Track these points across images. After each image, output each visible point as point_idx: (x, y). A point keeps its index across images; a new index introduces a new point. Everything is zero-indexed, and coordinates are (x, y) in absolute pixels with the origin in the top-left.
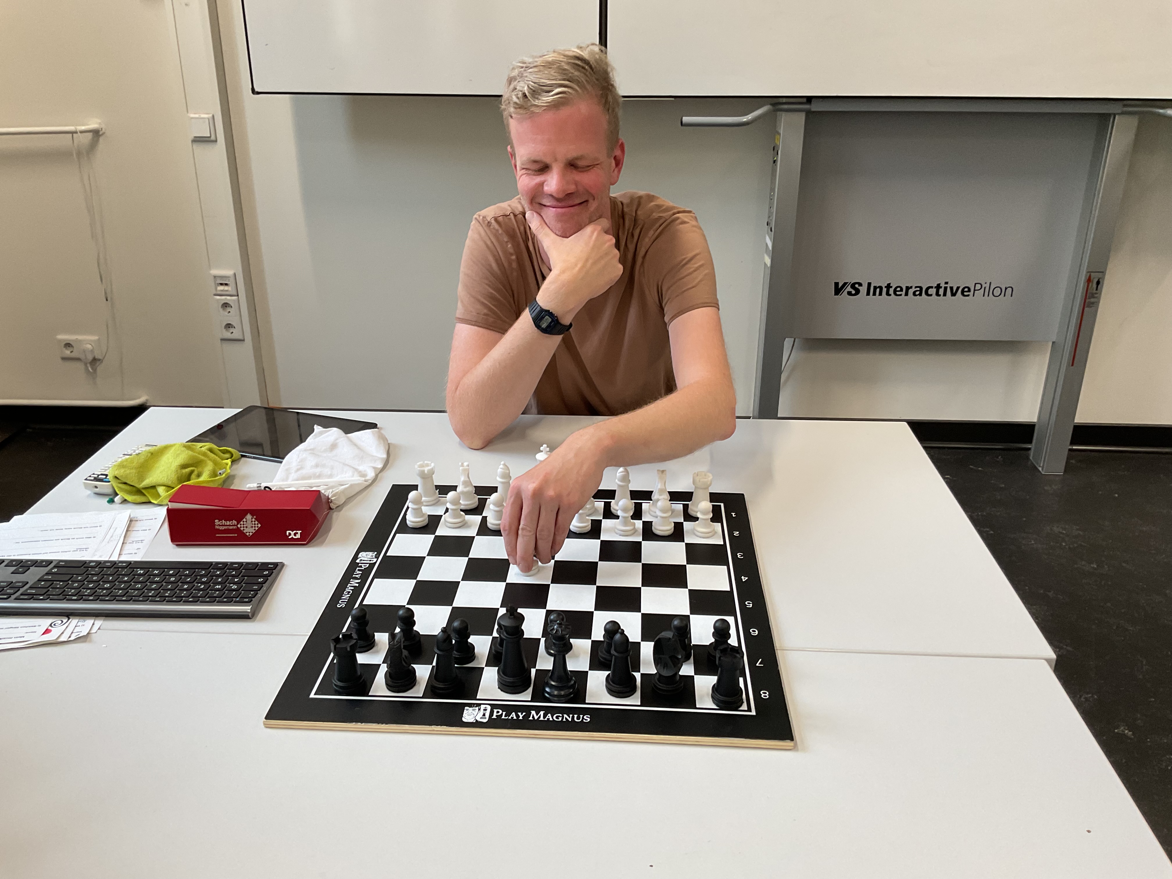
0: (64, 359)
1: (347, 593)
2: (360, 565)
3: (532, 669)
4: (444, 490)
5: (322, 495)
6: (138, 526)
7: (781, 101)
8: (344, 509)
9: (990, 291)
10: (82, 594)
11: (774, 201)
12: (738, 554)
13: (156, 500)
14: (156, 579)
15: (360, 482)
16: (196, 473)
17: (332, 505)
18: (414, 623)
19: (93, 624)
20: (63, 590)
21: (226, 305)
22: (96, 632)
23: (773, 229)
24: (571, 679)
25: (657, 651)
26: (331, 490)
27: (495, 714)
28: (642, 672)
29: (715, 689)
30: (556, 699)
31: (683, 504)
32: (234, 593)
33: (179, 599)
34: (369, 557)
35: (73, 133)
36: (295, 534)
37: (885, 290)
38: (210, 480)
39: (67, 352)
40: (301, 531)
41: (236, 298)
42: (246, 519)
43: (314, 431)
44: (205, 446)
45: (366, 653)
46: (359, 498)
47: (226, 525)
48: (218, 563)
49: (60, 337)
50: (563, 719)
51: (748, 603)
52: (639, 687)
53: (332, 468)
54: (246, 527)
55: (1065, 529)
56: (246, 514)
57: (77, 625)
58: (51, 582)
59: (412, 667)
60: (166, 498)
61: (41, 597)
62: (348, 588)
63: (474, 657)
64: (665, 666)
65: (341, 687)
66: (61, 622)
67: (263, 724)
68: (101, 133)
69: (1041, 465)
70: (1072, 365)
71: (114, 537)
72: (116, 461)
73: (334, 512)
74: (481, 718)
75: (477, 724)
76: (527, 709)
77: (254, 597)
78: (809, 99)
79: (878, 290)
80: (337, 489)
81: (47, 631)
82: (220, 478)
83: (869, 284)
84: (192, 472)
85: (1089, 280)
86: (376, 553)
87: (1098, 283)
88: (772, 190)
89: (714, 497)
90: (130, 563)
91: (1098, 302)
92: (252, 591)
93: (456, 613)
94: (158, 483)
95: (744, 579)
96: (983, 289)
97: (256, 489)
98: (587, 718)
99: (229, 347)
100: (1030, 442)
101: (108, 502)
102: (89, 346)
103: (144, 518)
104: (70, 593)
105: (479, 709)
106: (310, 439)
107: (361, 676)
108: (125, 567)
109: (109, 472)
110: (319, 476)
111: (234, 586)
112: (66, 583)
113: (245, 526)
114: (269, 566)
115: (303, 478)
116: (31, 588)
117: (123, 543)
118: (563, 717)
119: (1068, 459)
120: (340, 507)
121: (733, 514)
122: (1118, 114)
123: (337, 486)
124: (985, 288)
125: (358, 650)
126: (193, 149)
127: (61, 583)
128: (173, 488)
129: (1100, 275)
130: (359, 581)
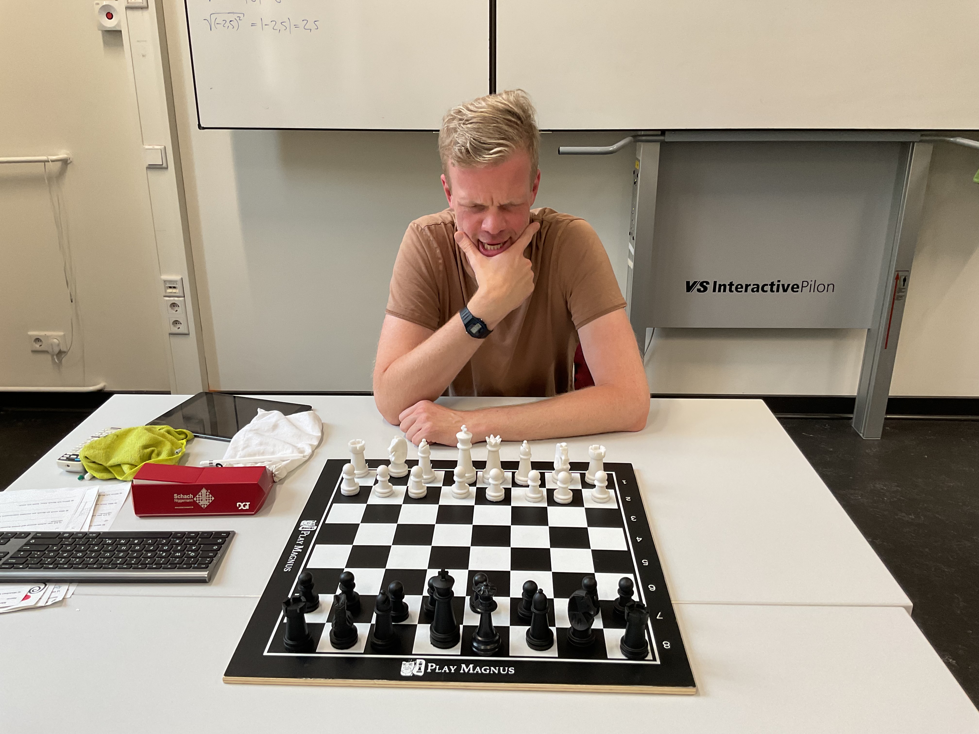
0: (35, 352)
1: (292, 558)
2: (302, 532)
3: (460, 625)
4: (373, 464)
5: (267, 470)
6: (105, 500)
7: (639, 134)
8: (286, 482)
9: (815, 287)
10: (58, 563)
11: (635, 215)
12: (631, 517)
13: (121, 477)
14: (123, 548)
15: (300, 457)
16: (156, 452)
17: (276, 479)
18: (354, 585)
19: (68, 590)
20: (40, 559)
21: (173, 305)
22: (70, 597)
23: (635, 238)
24: (496, 635)
25: (572, 607)
26: (274, 466)
27: (429, 668)
28: (557, 626)
29: (624, 641)
30: (482, 653)
31: (580, 473)
32: (192, 559)
33: (144, 566)
34: (310, 525)
35: (45, 162)
36: (244, 506)
37: (728, 287)
38: (168, 459)
39: (37, 346)
40: (249, 503)
41: (183, 298)
42: (201, 493)
43: (257, 414)
44: (163, 428)
45: (312, 613)
46: (299, 471)
47: (184, 499)
48: (177, 533)
49: (30, 333)
50: (490, 671)
51: (644, 561)
52: (555, 640)
53: (274, 446)
54: (202, 500)
55: (885, 485)
56: (201, 489)
57: (54, 591)
58: (29, 552)
59: (354, 626)
60: (131, 474)
61: (21, 566)
62: (293, 553)
63: (407, 616)
64: (579, 621)
65: (291, 645)
66: (38, 588)
67: (222, 681)
68: (69, 162)
69: (862, 432)
70: (886, 348)
71: (84, 510)
72: (86, 443)
73: (277, 485)
74: (417, 672)
75: (414, 678)
76: (458, 663)
77: (210, 563)
78: (663, 132)
79: (722, 287)
80: (280, 465)
81: (26, 597)
82: (177, 457)
83: (715, 283)
84: (153, 452)
85: (897, 278)
86: (316, 521)
87: (905, 280)
88: (633, 206)
89: (607, 467)
90: (99, 534)
91: (905, 296)
92: (208, 557)
93: (390, 575)
94: (123, 462)
95: (639, 539)
96: (809, 285)
97: (208, 465)
98: (512, 671)
99: (176, 340)
100: (852, 412)
101: (79, 479)
102: (55, 341)
103: (110, 493)
104: (47, 562)
105: (415, 664)
106: (254, 421)
107: (308, 635)
108: (95, 537)
109: (79, 453)
110: (263, 454)
111: (192, 553)
112: (42, 553)
113: (200, 499)
114: (222, 534)
115: (250, 455)
116: (11, 558)
117: (92, 516)
118: (490, 669)
119: (885, 425)
120: (282, 481)
121: (624, 481)
122: (916, 142)
123: (279, 462)
124: (811, 285)
125: (307, 610)
126: (147, 174)
127: (39, 553)
128: (136, 466)
129: (906, 274)
130: (302, 547)
